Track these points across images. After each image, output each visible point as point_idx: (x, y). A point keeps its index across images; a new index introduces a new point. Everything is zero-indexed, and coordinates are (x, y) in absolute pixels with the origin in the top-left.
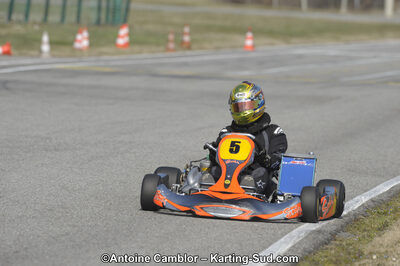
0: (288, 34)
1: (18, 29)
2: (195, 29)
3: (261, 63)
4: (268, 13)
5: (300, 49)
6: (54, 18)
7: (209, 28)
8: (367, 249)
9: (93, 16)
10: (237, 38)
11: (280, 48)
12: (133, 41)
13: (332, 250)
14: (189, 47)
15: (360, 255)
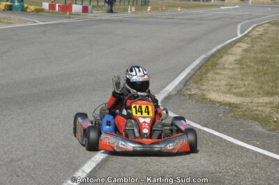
0: (188, 7)
1: (122, 7)
2: (166, 6)
3: (183, 15)
4: (183, 2)
5: (192, 11)
6: (135, 3)
7: (169, 6)
8: (219, 62)
9: (140, 3)
10: (176, 9)
11: (187, 11)
12: (152, 10)
13: (209, 63)
14: (164, 11)
15: (217, 64)
